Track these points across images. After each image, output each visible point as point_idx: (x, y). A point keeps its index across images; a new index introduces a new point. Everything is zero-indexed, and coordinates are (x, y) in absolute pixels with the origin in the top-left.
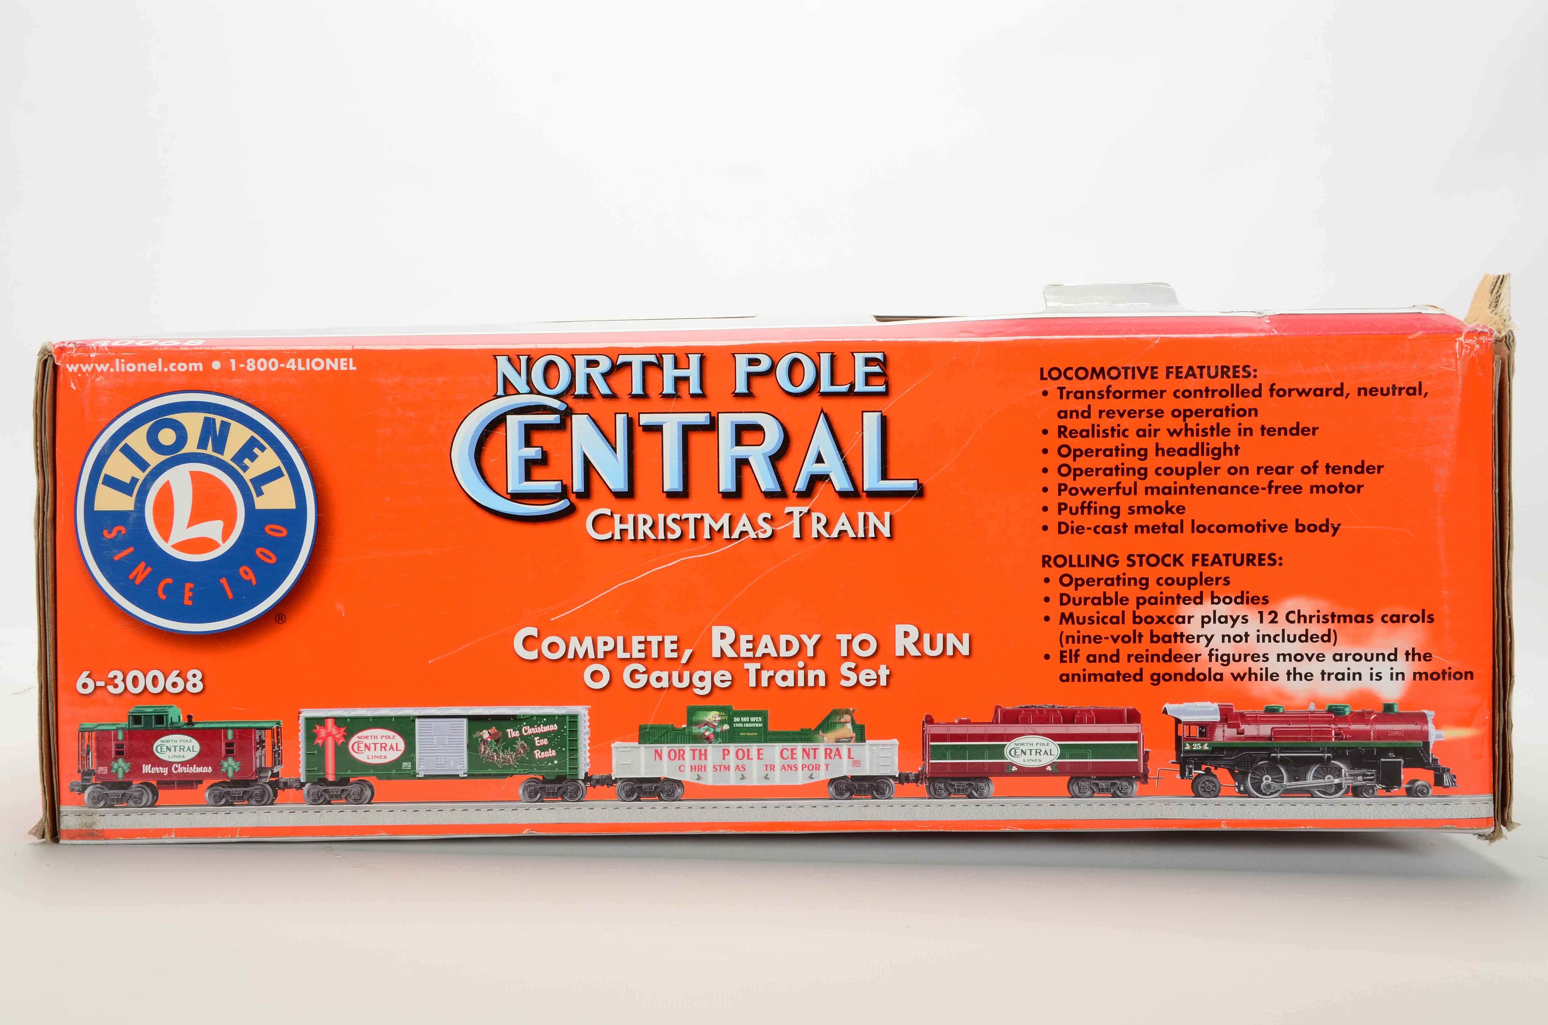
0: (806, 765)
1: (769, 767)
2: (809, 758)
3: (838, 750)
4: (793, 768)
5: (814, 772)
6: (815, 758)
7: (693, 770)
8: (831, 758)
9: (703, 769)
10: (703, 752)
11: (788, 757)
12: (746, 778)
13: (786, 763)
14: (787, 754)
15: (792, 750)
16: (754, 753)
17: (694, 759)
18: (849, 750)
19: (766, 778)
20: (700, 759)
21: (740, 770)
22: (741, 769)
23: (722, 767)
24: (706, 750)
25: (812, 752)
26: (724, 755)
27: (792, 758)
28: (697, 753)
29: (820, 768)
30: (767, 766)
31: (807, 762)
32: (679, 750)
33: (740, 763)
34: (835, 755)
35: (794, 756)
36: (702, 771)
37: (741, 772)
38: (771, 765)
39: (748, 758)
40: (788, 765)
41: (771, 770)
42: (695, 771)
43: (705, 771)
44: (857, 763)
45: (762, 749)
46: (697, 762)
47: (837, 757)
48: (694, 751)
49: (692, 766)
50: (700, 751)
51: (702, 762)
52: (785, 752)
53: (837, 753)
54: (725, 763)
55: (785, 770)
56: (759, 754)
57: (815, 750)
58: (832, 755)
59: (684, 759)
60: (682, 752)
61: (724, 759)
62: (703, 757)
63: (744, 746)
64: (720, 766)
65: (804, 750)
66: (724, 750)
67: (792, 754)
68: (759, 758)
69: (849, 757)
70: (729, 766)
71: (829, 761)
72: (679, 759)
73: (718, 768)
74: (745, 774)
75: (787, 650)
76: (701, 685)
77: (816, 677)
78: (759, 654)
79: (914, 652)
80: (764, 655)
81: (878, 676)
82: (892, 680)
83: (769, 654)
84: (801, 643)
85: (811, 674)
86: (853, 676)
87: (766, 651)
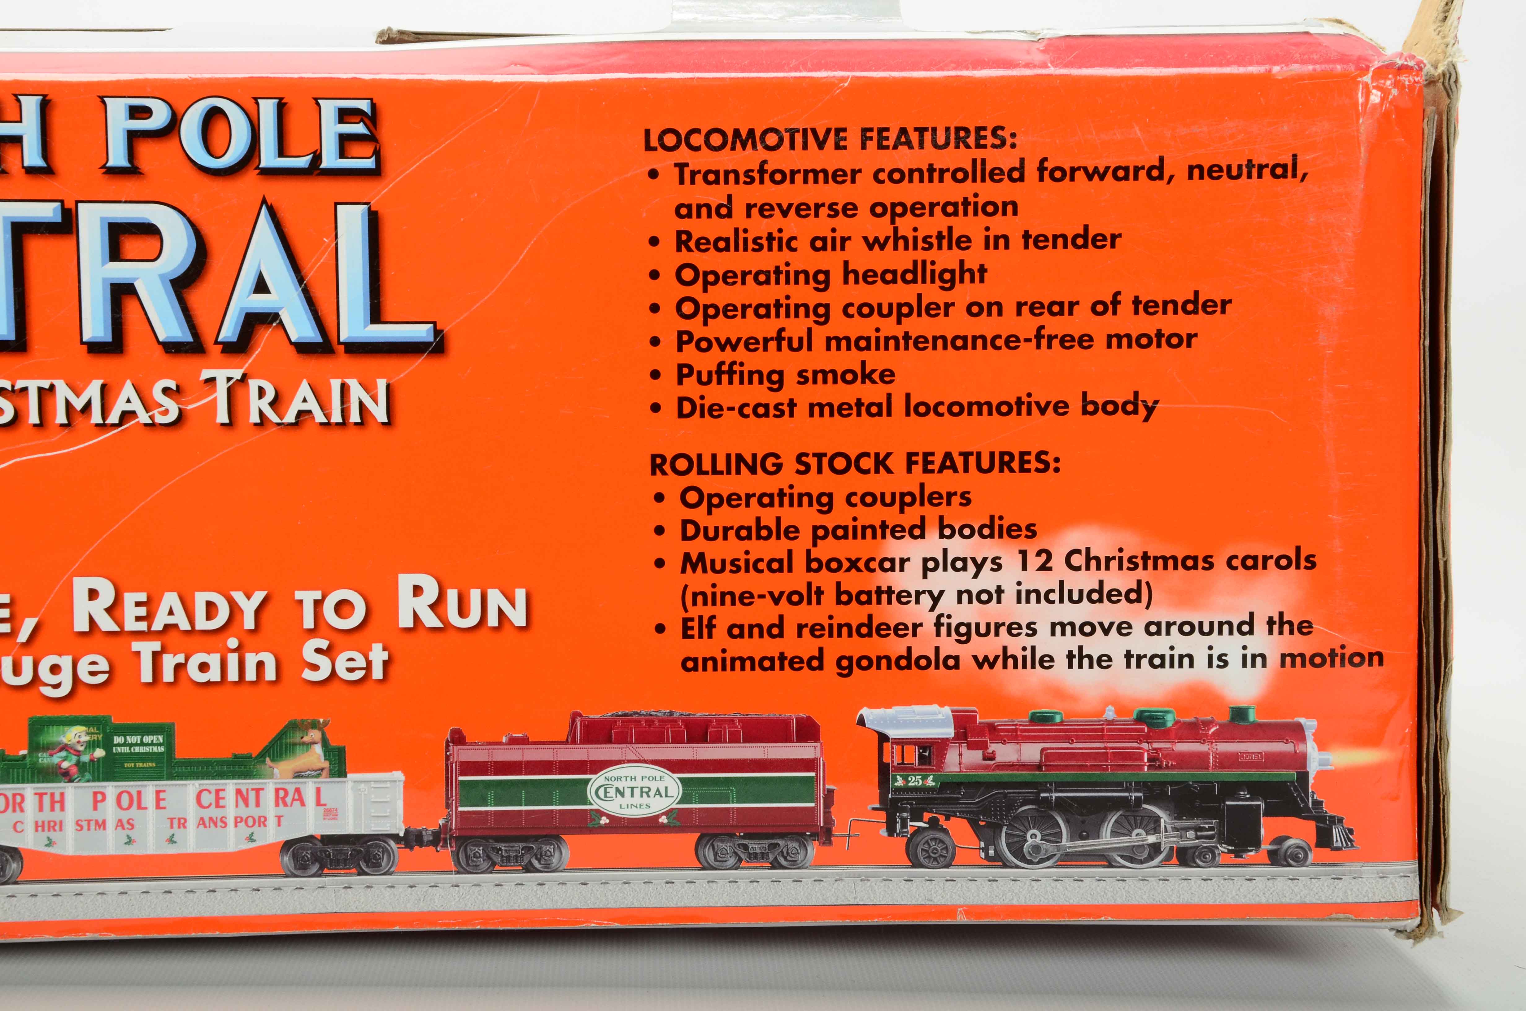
0: (242, 819)
1: (176, 822)
2: (247, 805)
3: (298, 790)
4: (219, 824)
5: (256, 828)
6: (258, 804)
7: (40, 829)
8: (285, 805)
9: (57, 828)
10: (57, 798)
11: (211, 804)
12: (134, 841)
13: (206, 814)
14: (207, 798)
15: (218, 791)
16: (149, 799)
17: (41, 809)
18: (318, 790)
19: (171, 840)
20: (53, 809)
21: (124, 828)
22: (126, 826)
23: (93, 824)
24: (62, 794)
25: (252, 795)
26: (96, 802)
27: (218, 806)
28: (47, 799)
29: (267, 823)
30: (172, 820)
31: (243, 812)
32: (14, 795)
33: (125, 816)
34: (294, 800)
35: (222, 802)
36: (55, 830)
37: (127, 832)
38: (179, 819)
39: (140, 807)
40: (211, 819)
41: (179, 827)
42: (43, 830)
43: (61, 830)
44: (331, 814)
45: (164, 791)
46: (47, 815)
47: (297, 804)
48: (41, 795)
49: (37, 823)
50: (52, 795)
51: (57, 816)
52: (205, 793)
53: (297, 797)
54: (98, 816)
55: (205, 827)
56: (158, 800)
57: (258, 791)
58: (289, 800)
59: (22, 810)
60: (18, 799)
61: (95, 808)
62: (57, 806)
63: (132, 786)
64: (89, 821)
65: (239, 792)
66: (95, 794)
67: (218, 798)
68: (158, 807)
69: (318, 803)
70: (104, 822)
71: (282, 810)
72: (14, 810)
73: (85, 824)
74: (133, 834)
75: (209, 616)
76: (54, 679)
77: (260, 665)
78: (157, 626)
79: (431, 620)
80: (167, 627)
81: (369, 663)
82: (394, 670)
83: (176, 626)
84: (234, 607)
85: (251, 660)
86: (324, 662)
87: (171, 620)
